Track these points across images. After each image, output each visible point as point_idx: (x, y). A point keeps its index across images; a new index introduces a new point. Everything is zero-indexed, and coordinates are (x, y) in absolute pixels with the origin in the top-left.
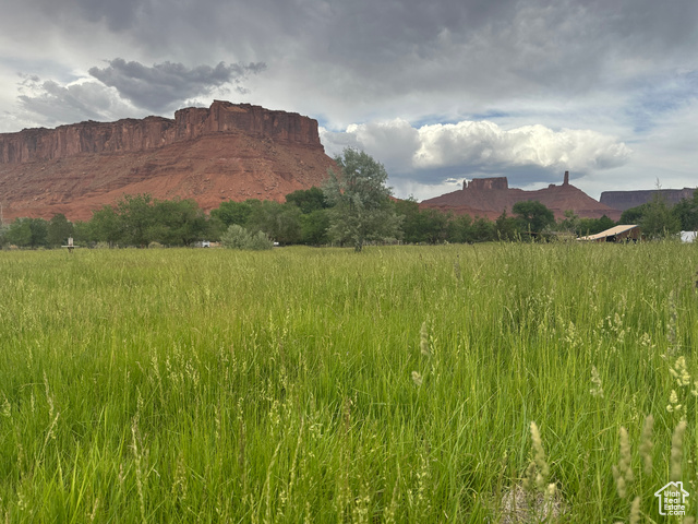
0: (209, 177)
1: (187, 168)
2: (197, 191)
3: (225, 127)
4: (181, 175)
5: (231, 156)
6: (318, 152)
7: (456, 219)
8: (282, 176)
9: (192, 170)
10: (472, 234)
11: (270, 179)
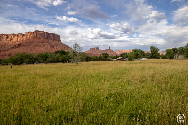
0: (34, 47)
1: (29, 45)
2: (31, 50)
3: (38, 36)
4: (27, 47)
5: (40, 43)
6: (60, 42)
7: (92, 56)
8: (52, 47)
9: (30, 46)
10: (95, 59)
11: (49, 48)
